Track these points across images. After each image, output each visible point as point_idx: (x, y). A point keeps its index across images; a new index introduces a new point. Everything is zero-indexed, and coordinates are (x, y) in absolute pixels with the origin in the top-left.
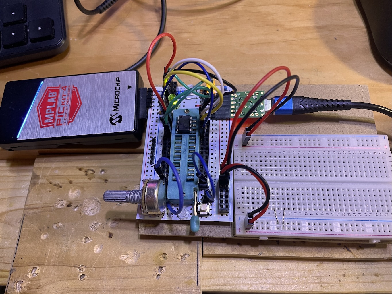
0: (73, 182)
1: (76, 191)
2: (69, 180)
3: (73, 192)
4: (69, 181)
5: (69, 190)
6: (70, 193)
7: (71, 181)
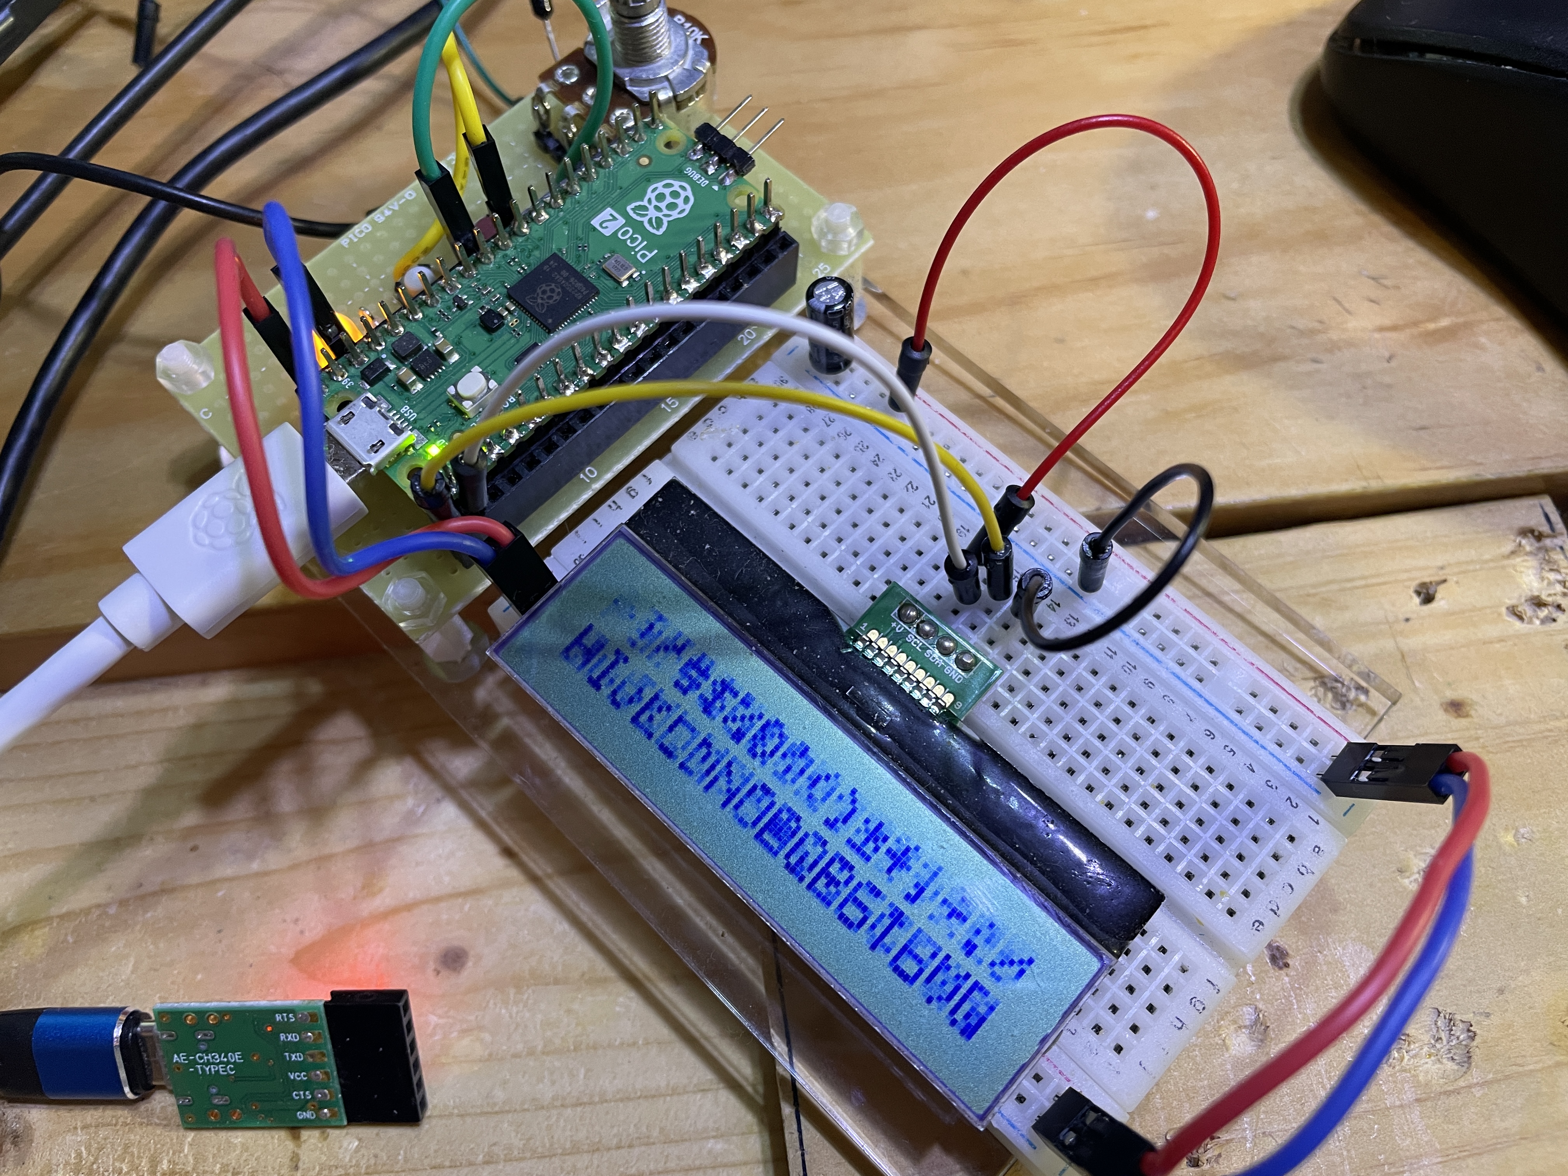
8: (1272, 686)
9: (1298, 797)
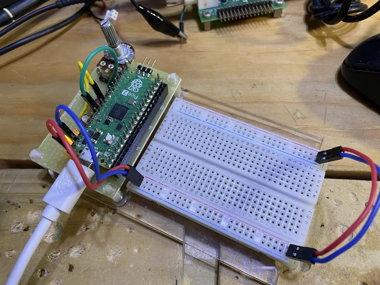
0: (34, 201)
1: (37, 212)
2: (29, 198)
3: (33, 213)
4: (29, 200)
5: (29, 211)
6: (29, 214)
7: (31, 200)
8: (298, 145)
9: (312, 167)
